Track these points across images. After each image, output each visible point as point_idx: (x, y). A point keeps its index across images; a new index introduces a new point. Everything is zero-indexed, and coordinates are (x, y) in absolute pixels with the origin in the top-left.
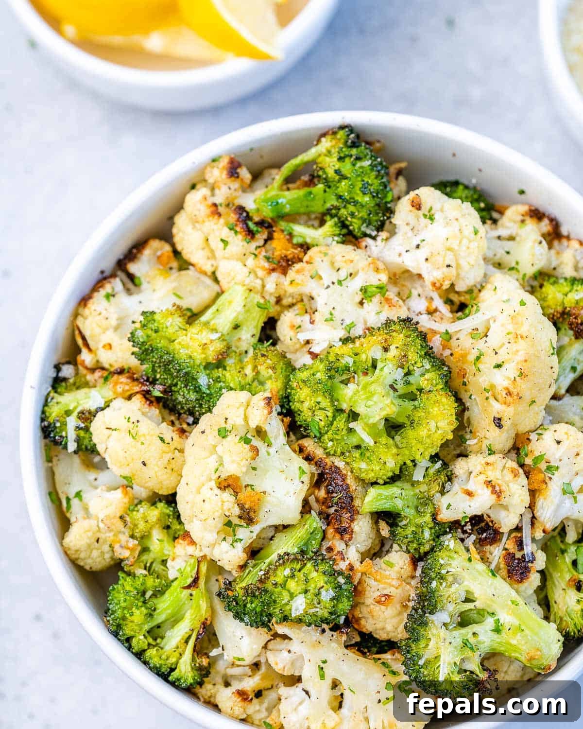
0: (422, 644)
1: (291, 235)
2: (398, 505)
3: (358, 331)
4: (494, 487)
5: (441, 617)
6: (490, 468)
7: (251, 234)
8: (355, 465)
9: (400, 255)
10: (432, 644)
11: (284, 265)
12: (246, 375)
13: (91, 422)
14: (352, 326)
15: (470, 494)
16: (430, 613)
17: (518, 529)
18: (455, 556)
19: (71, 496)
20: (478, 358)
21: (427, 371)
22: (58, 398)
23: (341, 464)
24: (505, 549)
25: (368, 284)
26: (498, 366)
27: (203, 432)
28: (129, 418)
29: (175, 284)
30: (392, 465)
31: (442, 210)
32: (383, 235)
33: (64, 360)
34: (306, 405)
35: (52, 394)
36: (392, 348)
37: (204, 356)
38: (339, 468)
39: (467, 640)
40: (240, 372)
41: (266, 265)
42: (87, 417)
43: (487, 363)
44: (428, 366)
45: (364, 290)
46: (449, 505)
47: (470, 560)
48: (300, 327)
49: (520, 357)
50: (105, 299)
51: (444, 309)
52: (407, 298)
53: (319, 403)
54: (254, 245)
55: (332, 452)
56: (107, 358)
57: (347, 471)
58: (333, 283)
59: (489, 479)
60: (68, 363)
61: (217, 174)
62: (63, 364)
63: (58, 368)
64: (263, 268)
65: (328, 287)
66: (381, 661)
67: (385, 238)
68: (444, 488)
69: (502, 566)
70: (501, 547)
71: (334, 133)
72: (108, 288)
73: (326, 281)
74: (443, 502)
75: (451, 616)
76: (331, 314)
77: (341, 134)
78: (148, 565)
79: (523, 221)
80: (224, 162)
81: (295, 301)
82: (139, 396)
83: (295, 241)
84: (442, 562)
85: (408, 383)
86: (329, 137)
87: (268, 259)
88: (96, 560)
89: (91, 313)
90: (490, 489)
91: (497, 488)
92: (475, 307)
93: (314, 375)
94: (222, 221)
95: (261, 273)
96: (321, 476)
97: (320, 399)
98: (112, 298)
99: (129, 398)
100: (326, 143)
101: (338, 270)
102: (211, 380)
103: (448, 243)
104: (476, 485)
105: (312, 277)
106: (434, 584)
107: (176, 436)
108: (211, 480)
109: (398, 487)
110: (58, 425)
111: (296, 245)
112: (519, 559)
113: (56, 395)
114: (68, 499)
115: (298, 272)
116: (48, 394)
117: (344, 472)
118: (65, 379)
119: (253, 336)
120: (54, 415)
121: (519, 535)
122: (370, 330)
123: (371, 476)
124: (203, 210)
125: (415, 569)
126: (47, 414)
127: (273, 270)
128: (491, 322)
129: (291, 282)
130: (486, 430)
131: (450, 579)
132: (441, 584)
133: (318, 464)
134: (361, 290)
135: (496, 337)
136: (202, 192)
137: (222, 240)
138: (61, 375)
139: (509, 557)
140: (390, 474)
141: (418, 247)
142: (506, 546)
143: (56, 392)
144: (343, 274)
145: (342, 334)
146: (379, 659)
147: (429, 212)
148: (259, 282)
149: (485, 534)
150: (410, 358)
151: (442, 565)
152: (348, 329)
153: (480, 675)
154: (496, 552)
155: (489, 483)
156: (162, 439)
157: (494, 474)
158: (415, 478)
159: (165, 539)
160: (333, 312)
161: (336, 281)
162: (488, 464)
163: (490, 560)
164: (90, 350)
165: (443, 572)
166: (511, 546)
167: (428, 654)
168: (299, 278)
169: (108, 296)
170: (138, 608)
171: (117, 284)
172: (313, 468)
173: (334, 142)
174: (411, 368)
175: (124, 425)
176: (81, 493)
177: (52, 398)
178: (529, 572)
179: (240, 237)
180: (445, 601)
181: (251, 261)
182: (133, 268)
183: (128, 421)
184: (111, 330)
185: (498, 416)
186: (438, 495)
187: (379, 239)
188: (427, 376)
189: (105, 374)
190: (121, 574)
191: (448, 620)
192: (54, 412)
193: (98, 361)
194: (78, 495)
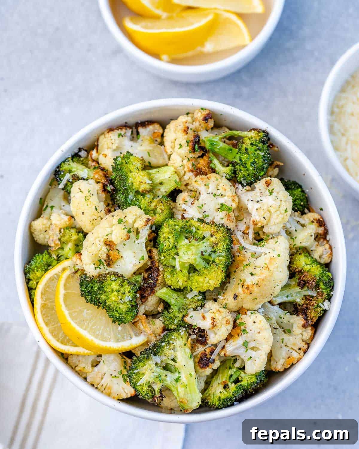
0: (141, 364)
1: (211, 162)
2: (172, 302)
3: (208, 220)
4: (214, 322)
5: (158, 359)
6: (218, 313)
7: (194, 150)
8: (166, 273)
9: (248, 200)
10: (145, 367)
11: (198, 172)
12: (150, 206)
13: (76, 181)
14: (207, 216)
15: (204, 318)
16: (154, 355)
17: (216, 346)
18: (180, 339)
19: (50, 205)
20: (247, 265)
21: (222, 256)
22: (71, 163)
23: (161, 269)
24: (205, 350)
25: (225, 204)
26: (252, 274)
27: (113, 216)
28: (90, 191)
29: (151, 148)
30: (181, 284)
31: (278, 193)
32: (248, 188)
33: (85, 149)
34: (164, 235)
35: (69, 159)
36: (214, 237)
37: (138, 187)
38: (159, 270)
39: (161, 376)
40: (149, 203)
41: (191, 167)
42: (76, 178)
43: (250, 269)
44: (223, 254)
45: (222, 205)
46: (192, 316)
47: (185, 345)
48: (187, 202)
49: (263, 277)
50: (118, 135)
51: (251, 236)
52: (240, 220)
53: (169, 238)
54: (192, 155)
55: (161, 262)
56: (102, 160)
57: (162, 273)
58: (212, 193)
59: (214, 317)
60: (86, 151)
61: (199, 116)
62: (84, 150)
63: (80, 150)
64: (188, 168)
65: (209, 194)
66: (125, 360)
67: (247, 189)
68: (197, 308)
69: (199, 356)
70: (204, 348)
71: (259, 132)
72: (123, 132)
73: (210, 191)
74: (192, 313)
75: (162, 362)
76: (202, 206)
77: (262, 134)
78: (60, 255)
79: (313, 222)
80: (205, 113)
81: (193, 190)
82: (101, 185)
83: (211, 165)
84: (173, 337)
85: (210, 255)
86: (256, 132)
87: (193, 165)
88: (41, 238)
89: (108, 137)
90: (212, 321)
91: (215, 323)
92: (263, 243)
93: (175, 225)
94: (186, 136)
95: (186, 169)
96: (150, 268)
97: (170, 237)
98: (121, 137)
99: (98, 182)
100: (252, 134)
101: (218, 189)
102: (135, 198)
103: (270, 209)
104: (209, 316)
105: (205, 185)
106: (163, 344)
107: (103, 212)
108: (103, 238)
109: (177, 294)
110: (62, 173)
111: (210, 167)
112: (207, 358)
113: (71, 160)
114: (47, 206)
115: (201, 179)
116: (68, 158)
117: (160, 273)
118: (80, 156)
119: (166, 192)
120: (64, 168)
121: (214, 349)
122: (213, 223)
123: (169, 282)
124: (182, 127)
125: (162, 333)
126: (61, 166)
127: (192, 171)
128: (263, 254)
129: (196, 181)
130: (229, 296)
131: (172, 347)
132: (167, 346)
133: (153, 262)
134: (221, 204)
135: (260, 262)
136: (189, 119)
137: (180, 145)
138: (80, 153)
139: (204, 355)
140: (178, 287)
141: (258, 202)
142: (206, 349)
143: (72, 159)
144: (219, 192)
145: (200, 216)
146: (125, 359)
147: (272, 190)
148: (183, 172)
149: (201, 339)
150: (219, 246)
151: (172, 339)
152: (205, 216)
153: (156, 394)
154: (200, 349)
155: (213, 318)
156: (96, 209)
157: (218, 316)
158: (187, 296)
159: (72, 249)
160: (204, 205)
161: (214, 193)
162: (219, 311)
163: (195, 350)
164: (97, 152)
165: (171, 342)
166: (208, 351)
167: (141, 370)
168: (200, 182)
169: (120, 135)
170: (42, 270)
171: (129, 132)
172: (149, 263)
173: (256, 136)
174: (217, 250)
175: (86, 193)
176: (54, 208)
177: (68, 161)
178: (208, 366)
179: (188, 148)
180: (163, 354)
181: (185, 161)
182: (141, 130)
183: (89, 192)
184: (111, 150)
185: (237, 294)
186: (192, 309)
187: (245, 188)
188: (221, 258)
189: (97, 166)
190: (46, 252)
191: (159, 362)
192: (65, 167)
193: (98, 158)
194: (52, 207)
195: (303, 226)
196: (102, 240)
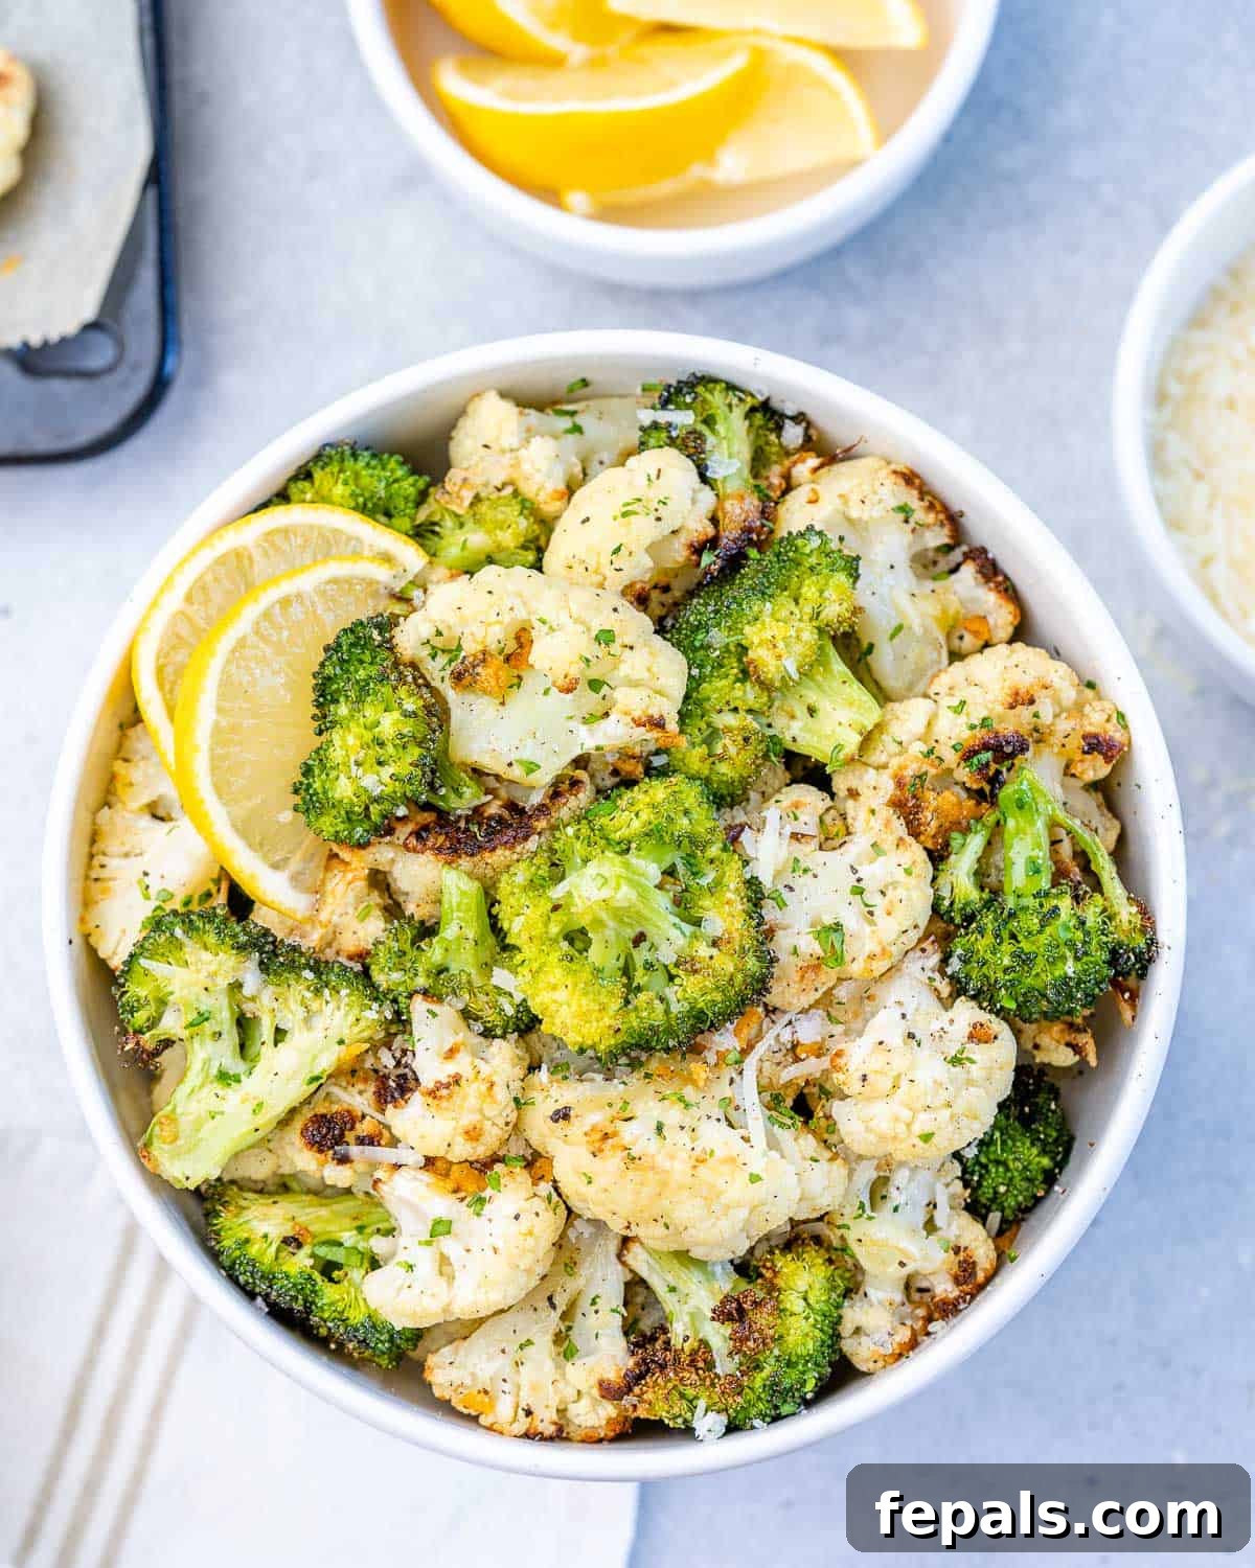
0: (212, 939)
1: (966, 831)
2: (449, 932)
3: (770, 912)
4: (447, 1086)
5: (252, 979)
6: (484, 1087)
7: (968, 755)
8: (522, 866)
9: (899, 1003)
10: (206, 956)
11: (907, 807)
12: (720, 711)
13: (680, 450)
14: (782, 905)
15: (451, 1053)
16: (261, 963)
17: (394, 1142)
18: (351, 1018)
19: (579, 419)
20: (681, 1099)
21: (667, 1012)
22: (739, 412)
23: (532, 844)
24: (364, 1117)
25: (847, 938)
26: (659, 1128)
27: (615, 610)
28: (664, 503)
30: (516, 927)
31: (970, 1082)
32: (945, 989)
33: (812, 432)
34: (641, 796)
35: (749, 399)
36: (714, 951)
37: (756, 641)
38: (526, 838)
39: (207, 1019)
40: (728, 703)
41: (909, 773)
42: (693, 447)
43: (673, 1115)
44: (675, 1008)
45: (837, 927)
46: (434, 1015)
47: (341, 1042)
48: (796, 819)
50: (901, 504)
51: (793, 1073)
52: (829, 1015)
53: (637, 815)
54: (951, 758)
55: (557, 834)
56: (795, 499)
57: (521, 854)
58: (859, 880)
59: (463, 1082)
60: (808, 439)
61: (1095, 720)
62: (807, 429)
63: (799, 418)
64: (902, 768)
65: (854, 870)
66: (214, 890)
67: (937, 984)
68: (475, 1020)
69: (335, 1108)
70: (368, 1111)
71: (1143, 931)
72: (920, 514)
73: (865, 869)
74: (448, 1011)
75: (253, 999)
76: (806, 871)
77: (1140, 942)
78: (437, 529)
79: (957, 1250)
80: (1114, 733)
81: (850, 821)
82: (711, 531)
83: (955, 835)
84: (344, 992)
85: (649, 966)
86: (1138, 921)
87: (921, 777)
88: (465, 447)
90: (445, 1081)
91: (444, 1092)
92: (789, 1122)
93: (686, 813)
94: (999, 709)
95: (894, 763)
96: (521, 812)
97: (644, 816)
98: (902, 516)
99: (714, 520)
100: (1126, 913)
101: (882, 892)
102: (718, 653)
103: (904, 1084)
104: (462, 1064)
105: (874, 845)
106: (308, 974)
107: (624, 579)
108: (529, 613)
109: (482, 935)
110: (688, 399)
111: (949, 837)
112: (342, 1135)
113: (748, 406)
114: (573, 414)
115: (887, 824)
116: (753, 396)
117: (519, 849)
118: (779, 429)
119: (794, 739)
120: (708, 396)
121: (383, 1142)
122: (770, 934)
123: (504, 889)
124: (1025, 682)
125: (350, 958)
126: (711, 385)
127: (900, 784)
128: (742, 1132)
129: (873, 812)
130: (558, 1097)
131: (315, 1006)
132: (308, 989)
133: (542, 809)
134: (837, 924)
135: (715, 1136)
136: (1069, 694)
137: (963, 703)
138: (788, 424)
139: (351, 1119)
140: (506, 926)
141: (911, 1036)
142: (368, 1118)
143: (753, 410)
144: (873, 898)
145: (767, 880)
146: (219, 890)
147: (968, 1059)
148: (883, 759)
149: (393, 1085)
150: (692, 978)
151: (338, 992)
152: (774, 895)
153: (148, 1035)
154: (358, 1099)
155: (457, 1080)
156: (617, 551)
157: (472, 1092)
158: (496, 971)
159: (466, 553)
160: (810, 874)
161: (862, 884)
162: (492, 1085)
163: (350, 1088)
164: (815, 470)
165: (326, 992)
166: (363, 1128)
167: (191, 950)
168: (876, 823)
169: (905, 511)
170: (353, 495)
171: (938, 537)
172: (536, 799)
173: (1126, 926)
174: (677, 981)
175: (653, 495)
176: (577, 434)
177: (740, 399)
178: (320, 1151)
179: (967, 734)
180: (279, 990)
181: (918, 747)
183: (660, 501)
184: (841, 508)
185: (572, 1113)
186: (461, 1006)
187: (937, 976)
188: (659, 1007)
189: (774, 495)
190: (422, 482)
191: (247, 991)
192: (717, 399)
193: (799, 485)
194: (577, 429)
195: (930, 1226)
196: (521, 614)
